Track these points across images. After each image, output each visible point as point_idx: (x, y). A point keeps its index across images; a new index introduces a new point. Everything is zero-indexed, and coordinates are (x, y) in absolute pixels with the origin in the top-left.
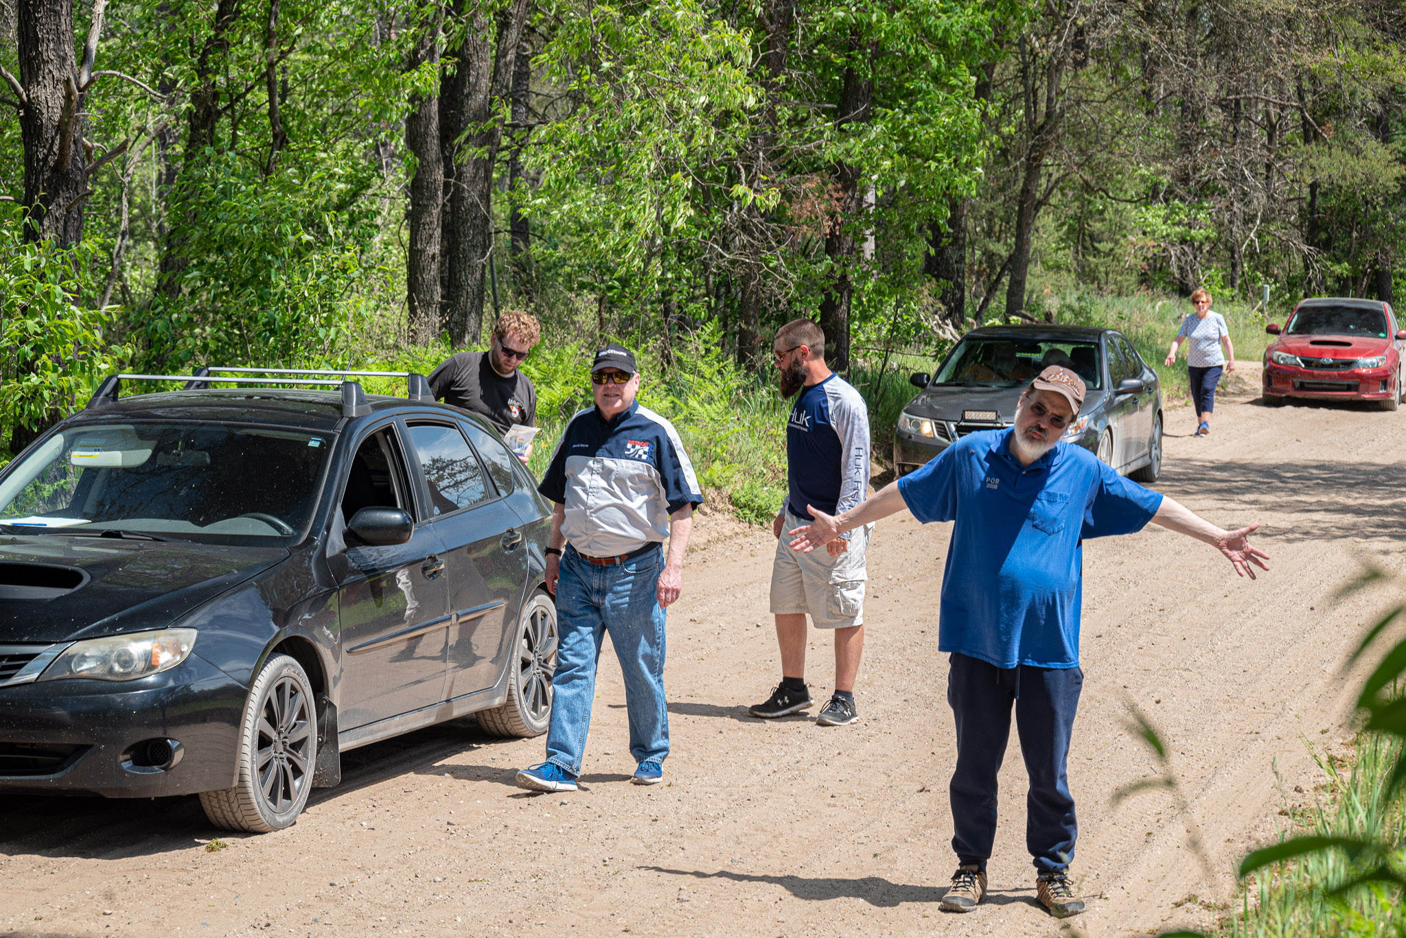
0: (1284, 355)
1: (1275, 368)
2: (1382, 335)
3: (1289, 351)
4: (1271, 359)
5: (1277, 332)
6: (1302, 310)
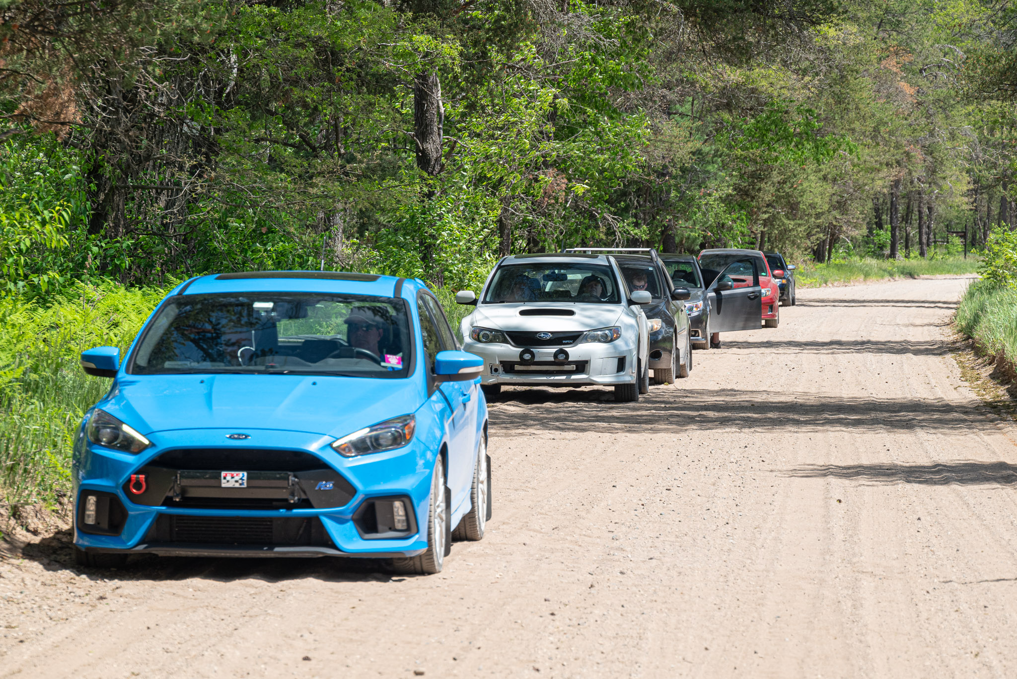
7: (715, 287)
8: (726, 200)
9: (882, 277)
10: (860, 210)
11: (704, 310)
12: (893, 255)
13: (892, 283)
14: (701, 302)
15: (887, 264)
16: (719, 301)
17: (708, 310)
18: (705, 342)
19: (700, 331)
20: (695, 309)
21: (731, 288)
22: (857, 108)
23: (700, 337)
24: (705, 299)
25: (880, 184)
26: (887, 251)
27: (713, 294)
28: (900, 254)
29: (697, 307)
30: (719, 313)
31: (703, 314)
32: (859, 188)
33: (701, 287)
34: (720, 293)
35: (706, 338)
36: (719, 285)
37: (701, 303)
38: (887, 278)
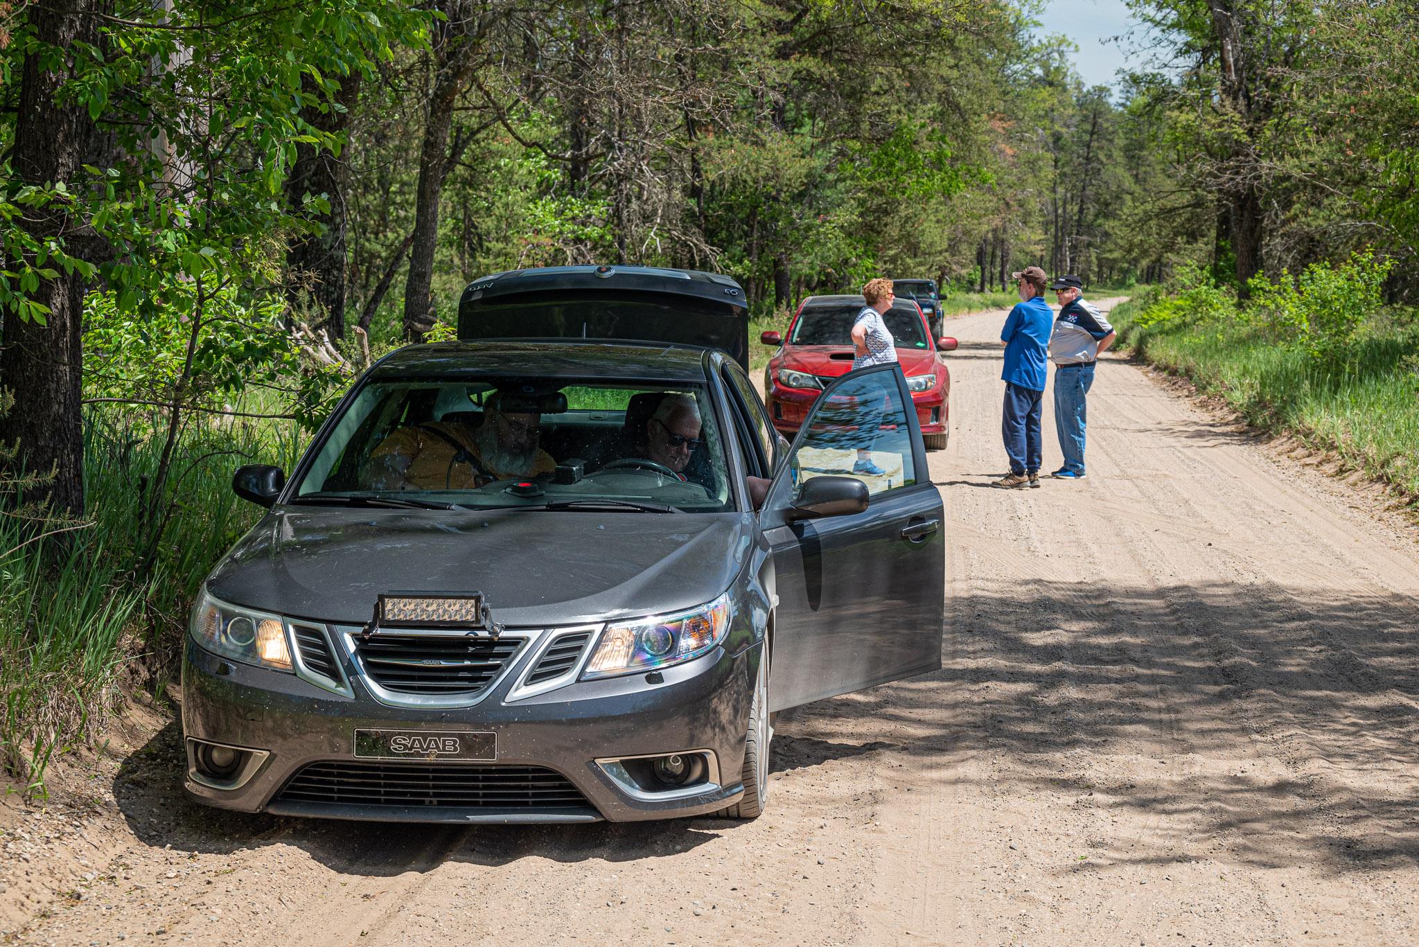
0: (797, 374)
1: (785, 393)
2: (920, 344)
3: (803, 369)
4: (777, 380)
5: (777, 343)
6: (808, 312)
20: (688, 642)
29: (699, 626)
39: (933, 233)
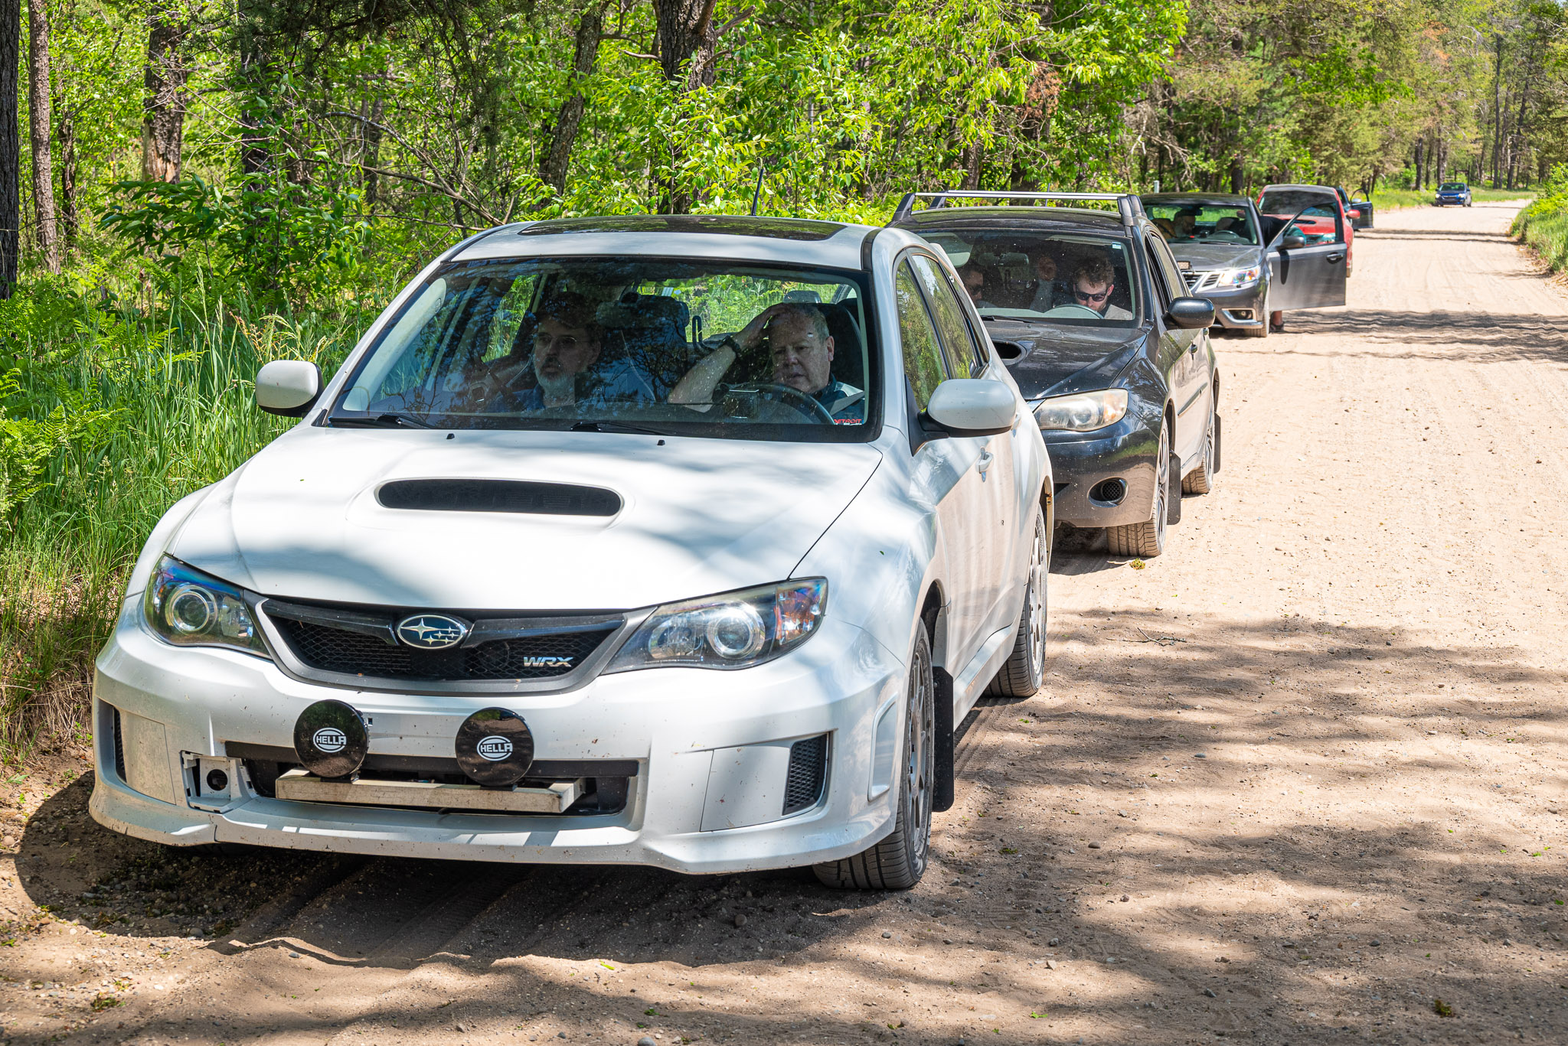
7: (1279, 244)
8: (1294, 137)
9: (1413, 205)
10: (1399, 151)
11: (1262, 278)
12: (1417, 188)
13: (1421, 210)
14: (1258, 268)
15: (1414, 194)
16: (1284, 266)
17: (1268, 278)
18: (1260, 326)
19: (1254, 312)
20: (1247, 278)
21: (1302, 245)
22: (1407, 62)
23: (1254, 320)
24: (1264, 262)
25: (1415, 130)
26: (1413, 185)
27: (1276, 254)
28: (1423, 185)
29: (1251, 274)
30: (1283, 281)
31: (1259, 285)
32: (1399, 134)
33: (1258, 244)
34: (1286, 253)
35: (1263, 321)
36: (1285, 241)
37: (1257, 270)
38: (1417, 206)
39: (1366, 136)
